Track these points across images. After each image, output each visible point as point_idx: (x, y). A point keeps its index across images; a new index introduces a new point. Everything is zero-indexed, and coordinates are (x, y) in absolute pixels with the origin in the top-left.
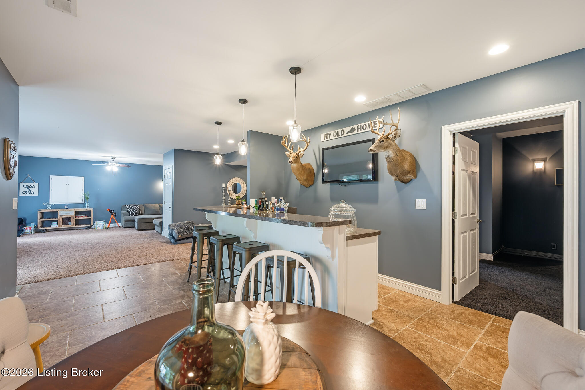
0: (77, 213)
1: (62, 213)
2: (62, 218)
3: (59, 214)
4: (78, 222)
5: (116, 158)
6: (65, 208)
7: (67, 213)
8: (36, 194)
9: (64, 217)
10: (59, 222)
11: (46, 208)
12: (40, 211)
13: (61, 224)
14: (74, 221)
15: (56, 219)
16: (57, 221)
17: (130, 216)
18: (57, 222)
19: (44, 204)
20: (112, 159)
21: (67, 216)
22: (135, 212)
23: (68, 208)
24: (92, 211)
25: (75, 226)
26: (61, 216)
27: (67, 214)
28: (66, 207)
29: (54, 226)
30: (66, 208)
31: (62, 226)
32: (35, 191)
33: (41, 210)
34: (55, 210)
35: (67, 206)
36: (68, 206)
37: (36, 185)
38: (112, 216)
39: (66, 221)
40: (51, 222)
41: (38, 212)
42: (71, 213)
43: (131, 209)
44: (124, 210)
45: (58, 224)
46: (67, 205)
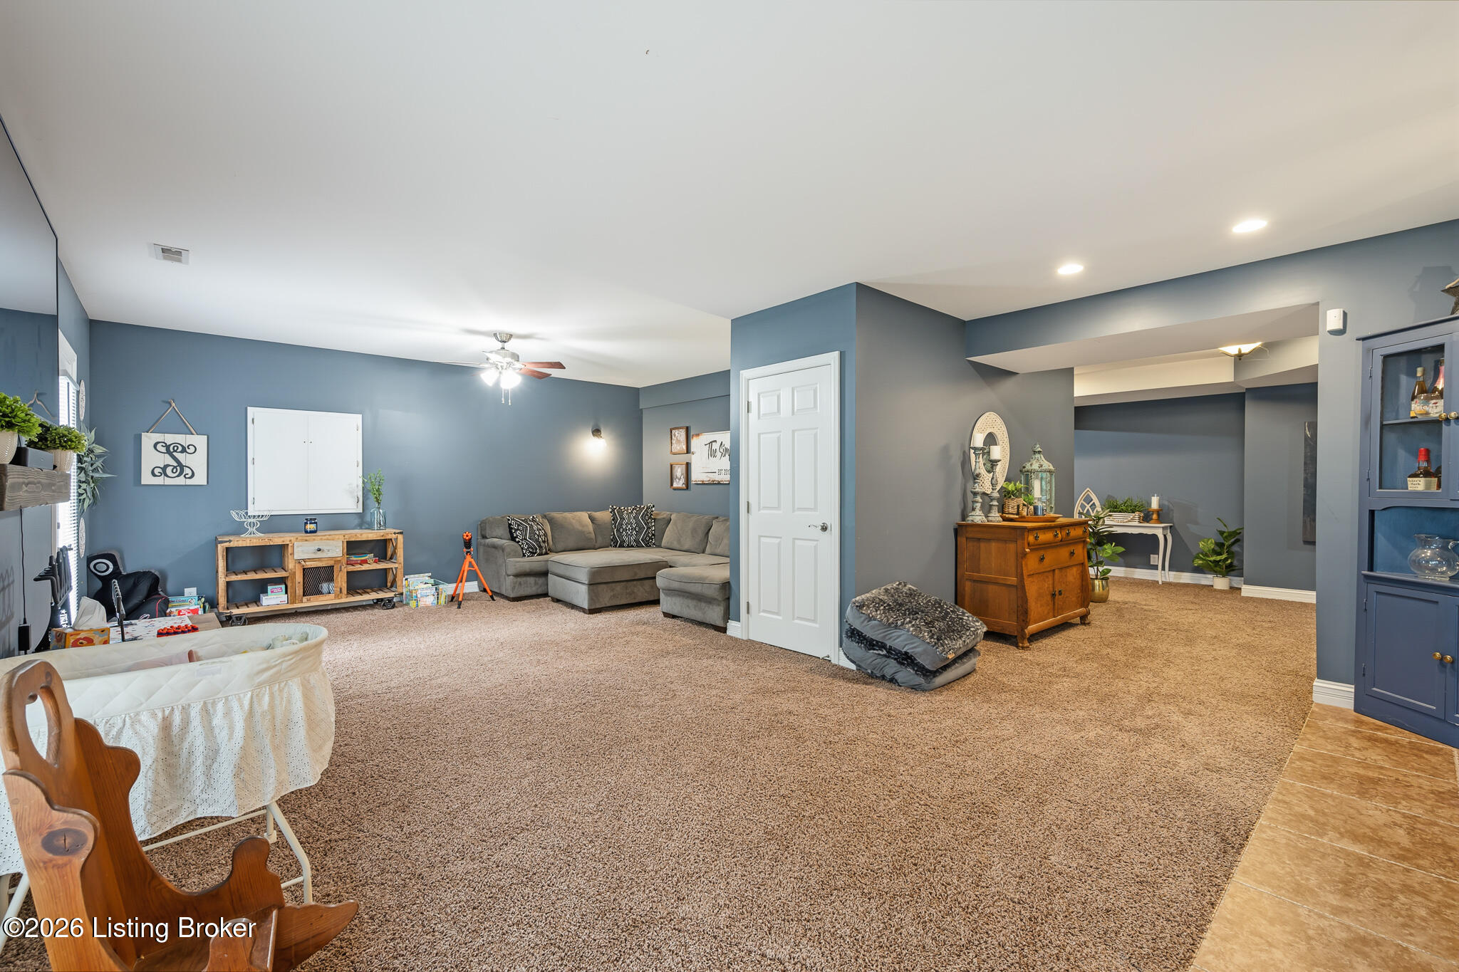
0: (353, 547)
1: (303, 551)
2: (304, 569)
3: (292, 554)
4: (356, 583)
5: (513, 340)
6: (306, 532)
7: (319, 550)
8: (200, 479)
9: (310, 564)
10: (294, 582)
11: (239, 530)
12: (227, 545)
13: (299, 591)
14: (341, 580)
15: (281, 574)
16: (282, 581)
17: (524, 555)
18: (283, 587)
19: (233, 513)
20: (500, 345)
21: (319, 559)
22: (537, 541)
23: (314, 532)
24: (402, 540)
25: (344, 600)
26: (299, 561)
27: (319, 555)
28: (310, 527)
29: (274, 599)
30: (311, 532)
31: (305, 599)
32: (197, 462)
33: (230, 541)
34: (277, 539)
35: (310, 524)
36: (316, 523)
37: (200, 441)
38: (469, 558)
39: (316, 578)
40: (262, 587)
41: (219, 545)
42: (331, 548)
43: (527, 530)
44: (495, 534)
45: (286, 593)
46: (311, 519)
